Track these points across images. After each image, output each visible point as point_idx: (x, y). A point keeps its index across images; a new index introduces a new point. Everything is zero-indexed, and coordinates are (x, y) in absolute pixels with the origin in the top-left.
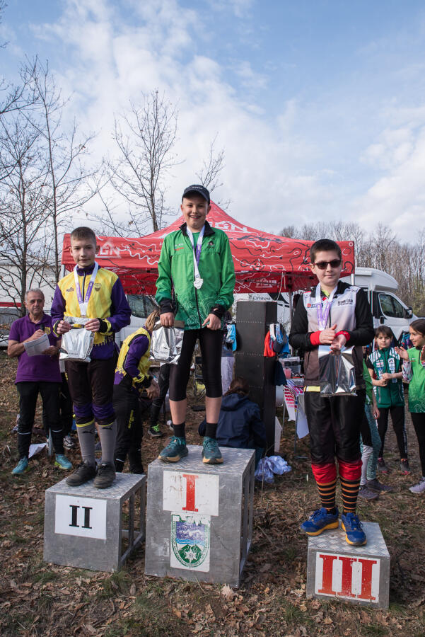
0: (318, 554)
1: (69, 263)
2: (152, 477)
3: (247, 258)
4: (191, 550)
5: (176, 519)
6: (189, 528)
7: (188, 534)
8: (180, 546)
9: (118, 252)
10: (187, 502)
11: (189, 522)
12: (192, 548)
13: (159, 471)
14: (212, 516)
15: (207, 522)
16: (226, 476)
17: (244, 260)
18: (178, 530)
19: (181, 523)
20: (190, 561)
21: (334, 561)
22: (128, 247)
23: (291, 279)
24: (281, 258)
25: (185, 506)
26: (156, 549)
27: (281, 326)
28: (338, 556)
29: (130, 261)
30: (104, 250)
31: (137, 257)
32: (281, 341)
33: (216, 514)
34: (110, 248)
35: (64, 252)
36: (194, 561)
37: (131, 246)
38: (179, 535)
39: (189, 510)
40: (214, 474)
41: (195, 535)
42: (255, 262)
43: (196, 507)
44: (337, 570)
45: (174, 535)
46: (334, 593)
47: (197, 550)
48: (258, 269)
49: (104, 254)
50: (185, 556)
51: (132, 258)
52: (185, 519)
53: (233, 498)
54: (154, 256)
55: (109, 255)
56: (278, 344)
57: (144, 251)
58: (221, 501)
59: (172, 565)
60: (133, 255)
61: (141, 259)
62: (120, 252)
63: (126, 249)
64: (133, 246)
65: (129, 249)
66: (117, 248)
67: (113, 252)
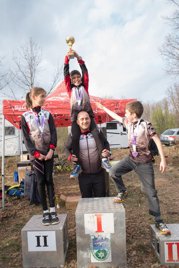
0: (165, 243)
2: (78, 218)
4: (101, 252)
5: (92, 238)
6: (99, 241)
7: (99, 244)
8: (95, 251)
10: (98, 228)
11: (100, 238)
12: (102, 251)
13: (82, 214)
14: (111, 234)
15: (109, 237)
16: (117, 212)
18: (94, 243)
19: (95, 239)
20: (101, 258)
21: (173, 245)
25: (97, 230)
26: (83, 255)
28: (175, 242)
33: (113, 232)
36: (103, 258)
38: (94, 246)
39: (99, 232)
40: (111, 212)
41: (103, 244)
43: (103, 230)
44: (175, 249)
45: (92, 246)
46: (174, 261)
47: (104, 251)
50: (99, 255)
52: (98, 237)
53: (121, 223)
58: (115, 225)
59: (92, 261)
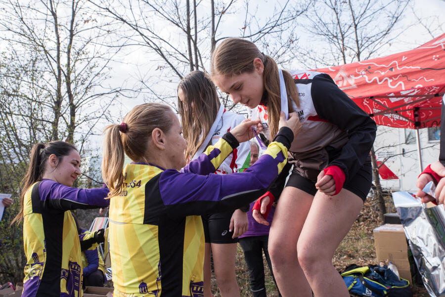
9: (352, 81)
22: (364, 73)
29: (369, 88)
31: (375, 82)
34: (343, 78)
37: (366, 71)
51: (366, 84)
54: (396, 76)
57: (383, 73)
60: (369, 80)
61: (379, 83)
62: (355, 80)
63: (362, 75)
64: (369, 70)
65: (365, 74)
66: (351, 76)
67: (348, 82)
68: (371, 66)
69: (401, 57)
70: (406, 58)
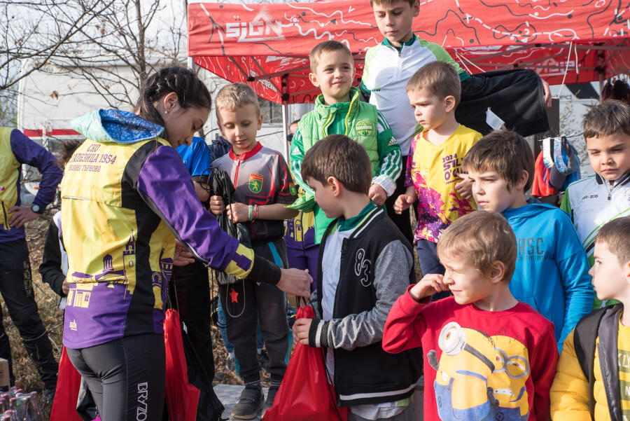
1: (199, 53)
3: (504, 22)
9: (279, 29)
17: (500, 26)
22: (295, 20)
23: (603, 55)
24: (570, 17)
27: (565, 141)
29: (302, 43)
30: (256, 28)
31: (311, 36)
32: (563, 168)
34: (265, 24)
35: (191, 35)
37: (299, 17)
42: (519, 28)
48: (525, 40)
49: (257, 34)
51: (298, 37)
54: (339, 31)
55: (264, 35)
56: (558, 174)
57: (322, 25)
60: (304, 32)
61: (317, 38)
62: (283, 28)
63: (292, 22)
64: (303, 17)
65: (297, 22)
66: (276, 22)
67: (271, 30)
68: (307, 13)
69: (347, 7)
70: (353, 9)
